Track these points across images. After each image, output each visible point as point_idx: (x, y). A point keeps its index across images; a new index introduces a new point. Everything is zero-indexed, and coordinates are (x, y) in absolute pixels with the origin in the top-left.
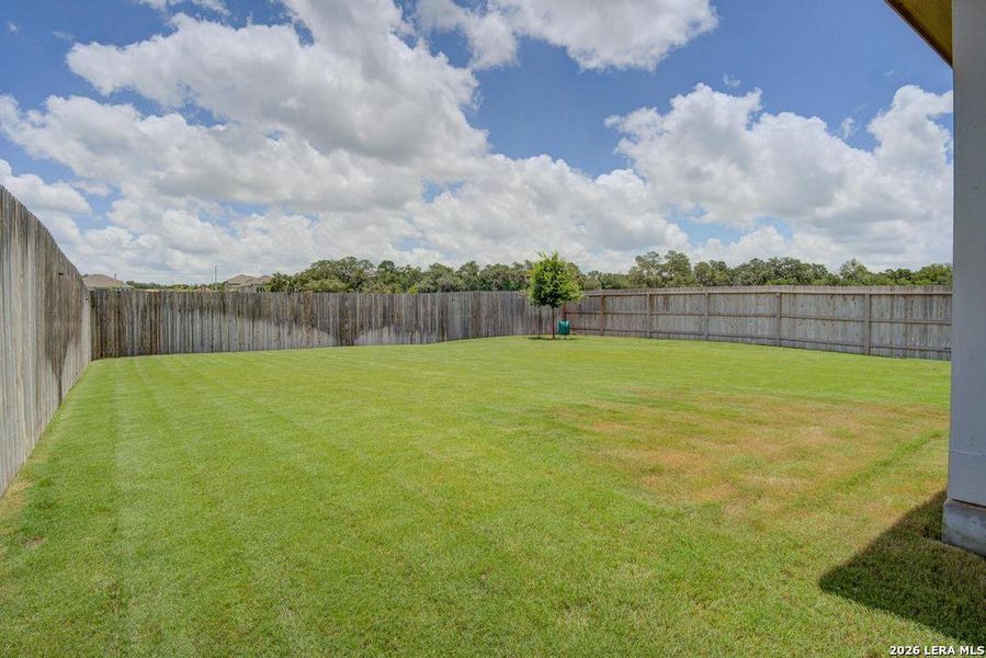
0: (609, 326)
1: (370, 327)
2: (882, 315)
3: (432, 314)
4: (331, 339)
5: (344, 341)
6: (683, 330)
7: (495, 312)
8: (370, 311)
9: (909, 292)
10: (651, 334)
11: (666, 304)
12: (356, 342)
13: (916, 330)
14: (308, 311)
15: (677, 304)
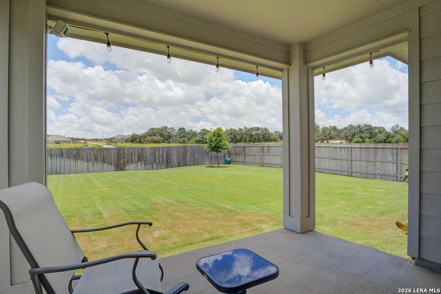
0: (247, 160)
1: (132, 162)
2: (357, 157)
3: (162, 156)
4: (113, 168)
5: (119, 169)
6: (276, 163)
7: (194, 154)
8: (132, 155)
9: (368, 147)
10: (263, 165)
11: (269, 151)
12: (125, 169)
13: (371, 164)
14: (102, 155)
15: (273, 150)
